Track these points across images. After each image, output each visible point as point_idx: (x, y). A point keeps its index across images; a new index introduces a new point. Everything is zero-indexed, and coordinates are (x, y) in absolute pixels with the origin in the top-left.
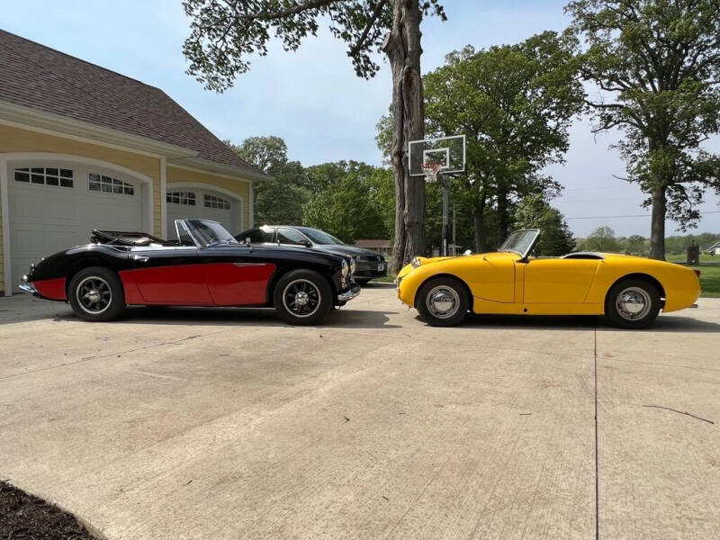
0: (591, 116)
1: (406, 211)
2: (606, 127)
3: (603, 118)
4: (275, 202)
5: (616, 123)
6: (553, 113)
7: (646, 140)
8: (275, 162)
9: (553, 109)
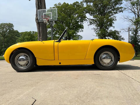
0: (87, 22)
1: (41, 37)
2: (91, 24)
3: (90, 22)
4: (10, 41)
5: (93, 24)
6: (80, 21)
7: (99, 28)
8: (10, 30)
9: (79, 20)
